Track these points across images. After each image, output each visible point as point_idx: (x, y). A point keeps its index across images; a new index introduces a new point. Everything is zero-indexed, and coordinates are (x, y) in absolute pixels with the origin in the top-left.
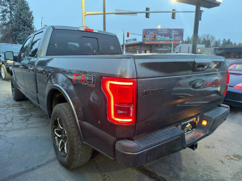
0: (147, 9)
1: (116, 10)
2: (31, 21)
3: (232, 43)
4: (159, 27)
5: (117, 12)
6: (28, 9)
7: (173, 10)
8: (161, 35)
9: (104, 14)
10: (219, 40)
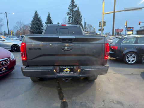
1: (125, 8)
2: (81, 21)
6: (80, 14)
9: (114, 12)
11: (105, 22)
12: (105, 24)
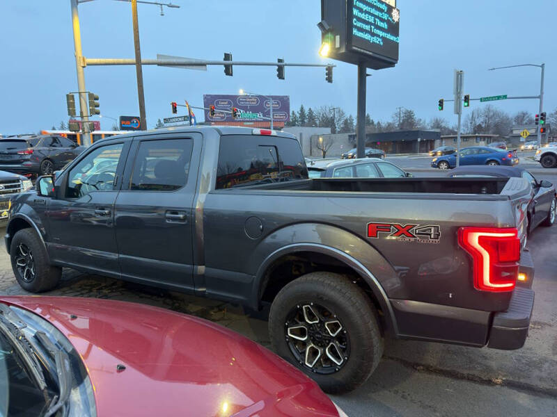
0: (227, 57)
1: (158, 56)
3: (373, 122)
4: (241, 92)
5: (163, 61)
7: (280, 61)
8: (245, 109)
10: (351, 117)
11: (97, 99)
12: (98, 106)
